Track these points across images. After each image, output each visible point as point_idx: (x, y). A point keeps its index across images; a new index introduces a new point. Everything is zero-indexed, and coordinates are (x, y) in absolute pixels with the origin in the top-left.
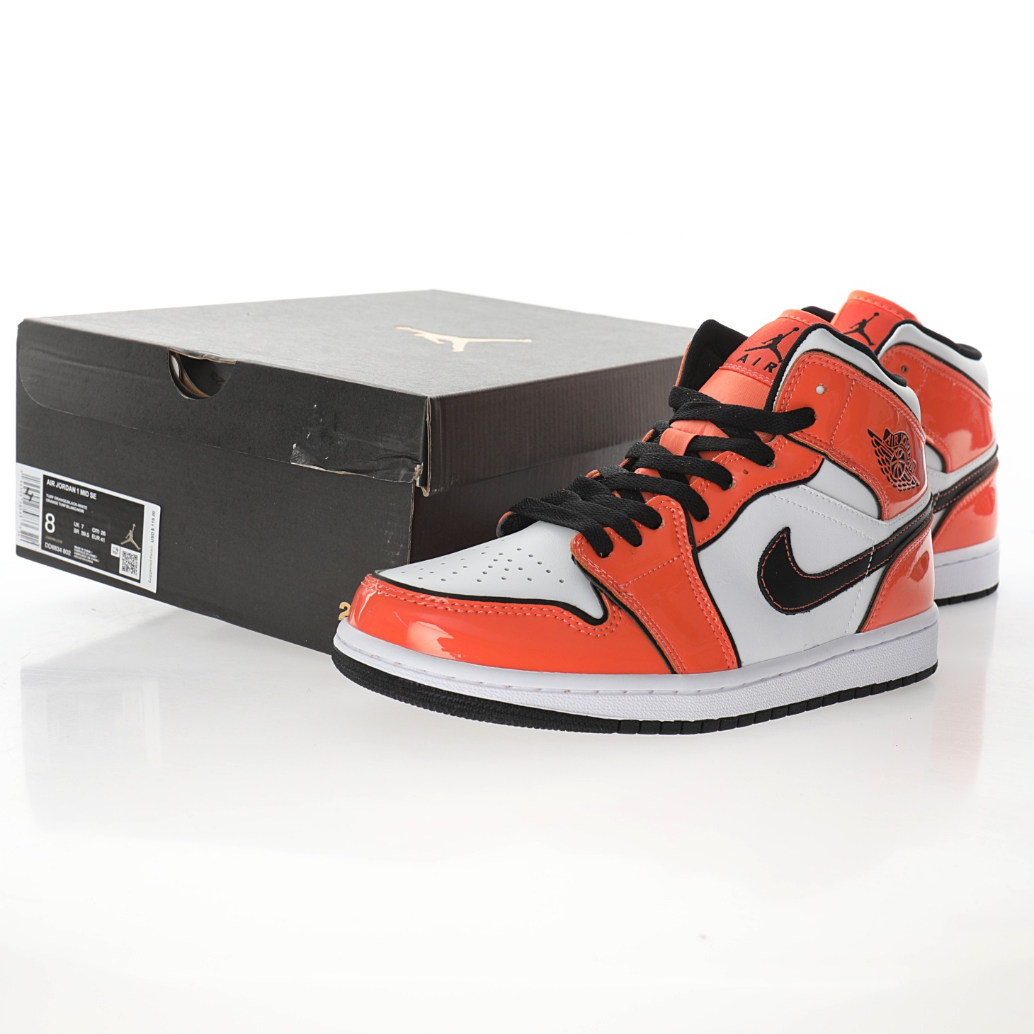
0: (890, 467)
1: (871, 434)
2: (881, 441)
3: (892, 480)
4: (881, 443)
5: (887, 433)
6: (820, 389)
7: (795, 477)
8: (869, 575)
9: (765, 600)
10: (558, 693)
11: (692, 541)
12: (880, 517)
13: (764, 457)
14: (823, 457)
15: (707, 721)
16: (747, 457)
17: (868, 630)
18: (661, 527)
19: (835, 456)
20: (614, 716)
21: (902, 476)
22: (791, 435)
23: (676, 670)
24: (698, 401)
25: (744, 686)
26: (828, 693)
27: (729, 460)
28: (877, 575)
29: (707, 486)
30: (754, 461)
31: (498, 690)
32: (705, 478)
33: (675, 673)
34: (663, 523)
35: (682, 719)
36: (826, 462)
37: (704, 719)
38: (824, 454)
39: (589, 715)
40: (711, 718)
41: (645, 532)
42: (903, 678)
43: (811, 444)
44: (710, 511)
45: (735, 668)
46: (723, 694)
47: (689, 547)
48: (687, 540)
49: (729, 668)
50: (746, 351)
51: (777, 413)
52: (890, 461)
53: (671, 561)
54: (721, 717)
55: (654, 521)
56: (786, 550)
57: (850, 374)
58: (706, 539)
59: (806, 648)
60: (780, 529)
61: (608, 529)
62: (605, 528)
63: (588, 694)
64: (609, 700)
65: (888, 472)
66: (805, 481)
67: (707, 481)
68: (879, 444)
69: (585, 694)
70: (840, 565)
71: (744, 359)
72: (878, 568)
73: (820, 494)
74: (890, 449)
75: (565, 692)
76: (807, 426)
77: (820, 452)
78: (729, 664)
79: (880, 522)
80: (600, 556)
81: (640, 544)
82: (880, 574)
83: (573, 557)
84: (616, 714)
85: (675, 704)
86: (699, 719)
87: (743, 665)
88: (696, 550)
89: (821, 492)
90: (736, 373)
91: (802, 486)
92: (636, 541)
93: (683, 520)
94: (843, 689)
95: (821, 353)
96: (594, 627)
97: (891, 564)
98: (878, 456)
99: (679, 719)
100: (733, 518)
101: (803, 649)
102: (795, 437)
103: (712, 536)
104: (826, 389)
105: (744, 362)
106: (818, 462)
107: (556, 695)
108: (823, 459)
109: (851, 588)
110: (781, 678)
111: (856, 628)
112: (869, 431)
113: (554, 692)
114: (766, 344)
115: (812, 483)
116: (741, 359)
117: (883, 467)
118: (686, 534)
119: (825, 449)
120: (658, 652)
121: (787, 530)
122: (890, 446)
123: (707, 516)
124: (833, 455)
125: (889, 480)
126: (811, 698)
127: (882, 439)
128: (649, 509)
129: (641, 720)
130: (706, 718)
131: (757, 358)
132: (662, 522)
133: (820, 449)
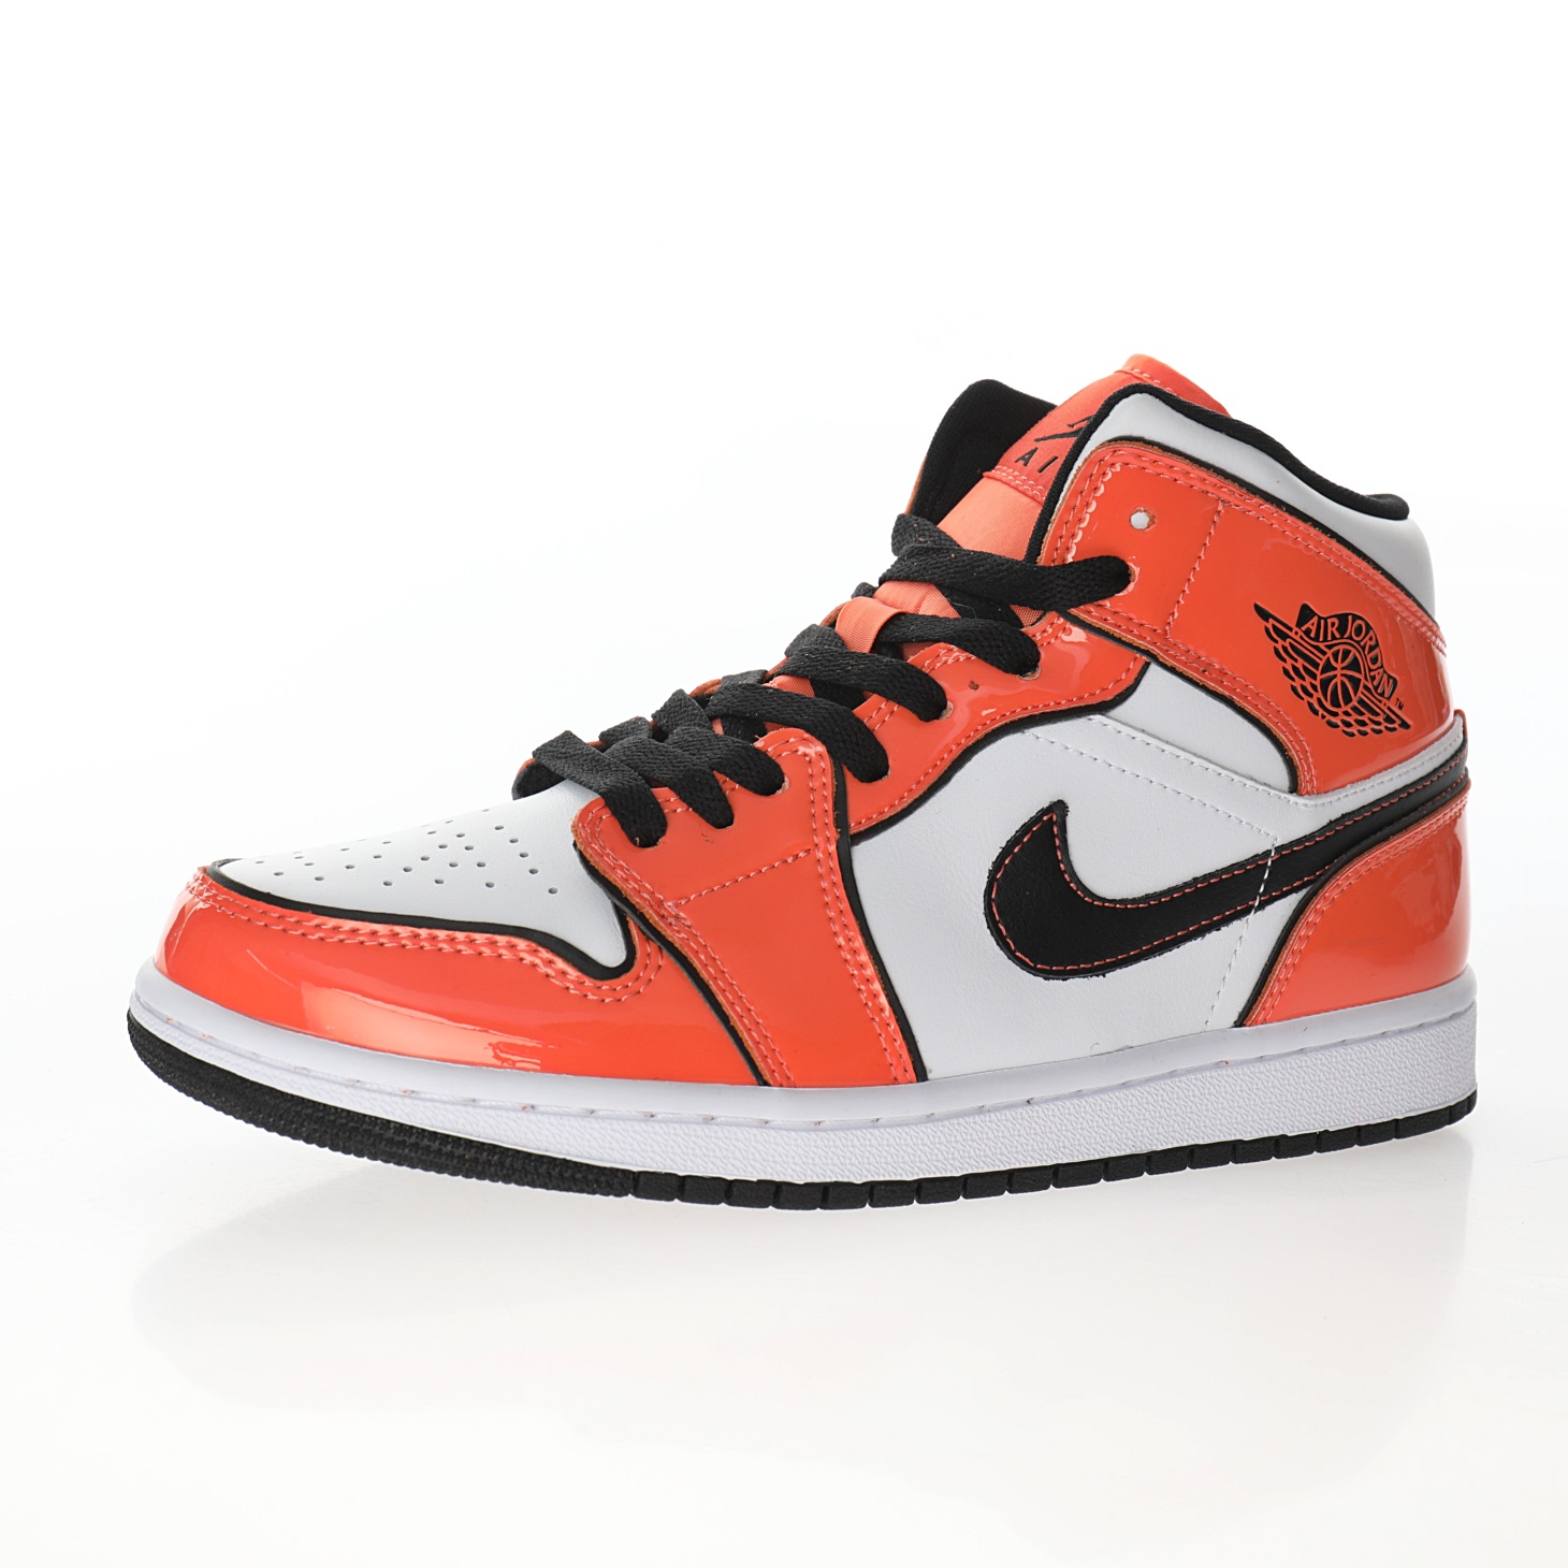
0: (1317, 683)
1: (1264, 614)
2: (1291, 629)
3: (1321, 711)
4: (1292, 634)
5: (1306, 613)
6: (1140, 520)
7: (1081, 698)
8: (1262, 906)
9: (997, 948)
10: (507, 1109)
11: (841, 820)
12: (1294, 788)
13: (1020, 658)
14: (1145, 658)
15: (837, 1184)
16: (978, 656)
17: (1264, 1022)
18: (779, 792)
19: (1174, 657)
20: (623, 1163)
21: (1355, 703)
22: (1074, 611)
23: (767, 1077)
24: (926, 542)
25: (930, 1118)
26: (1160, 1148)
27: (944, 662)
28: (1284, 908)
29: (892, 712)
30: (992, 664)
31: (387, 1098)
32: (889, 697)
33: (766, 1084)
34: (786, 784)
35: (777, 1179)
36: (1154, 669)
37: (828, 1180)
38: (1147, 653)
39: (568, 1158)
40: (846, 1180)
41: (740, 798)
42: (1358, 1128)
43: (1117, 632)
44: (890, 763)
45: (911, 1082)
46: (876, 1132)
47: (832, 833)
48: (830, 820)
49: (895, 1081)
50: (1037, 440)
51: (1043, 568)
52: (1318, 673)
53: (790, 860)
54: (870, 1179)
55: (766, 778)
56: (1055, 848)
57: (1210, 489)
58: (876, 819)
59: (1097, 1050)
60: (1046, 805)
61: (663, 794)
62: (653, 790)
63: (568, 1115)
64: (613, 1130)
65: (1311, 696)
66: (1103, 708)
67: (891, 703)
68: (1284, 636)
69: (562, 1115)
70: (1186, 885)
71: (1026, 459)
72: (1284, 895)
73: (1140, 736)
74: (1316, 647)
75: (524, 1108)
76: (1109, 593)
77: (1138, 649)
78: (894, 1072)
79: (1293, 798)
80: (635, 844)
81: (731, 823)
82: (1294, 906)
83: (575, 845)
84: (628, 1159)
85: (760, 1147)
86: (816, 1180)
87: (930, 1076)
88: (849, 840)
89: (1143, 731)
90: (1005, 487)
91: (1097, 718)
92: (720, 816)
93: (828, 779)
94: (1201, 1142)
95: (1136, 445)
96: (599, 983)
97: (1322, 886)
98: (1285, 661)
99: (769, 1178)
100: (940, 778)
101: (1088, 1053)
102: (1083, 616)
103: (888, 813)
104: (1152, 521)
105: (1026, 465)
106: (1135, 668)
107: (504, 1113)
108: (1147, 665)
109: (1214, 933)
110: (1028, 1108)
111: (1235, 1017)
112: (1256, 606)
113: (500, 1108)
114: (1075, 428)
115: (1118, 711)
116: (1023, 458)
117: (1298, 683)
118: (828, 806)
119: (1149, 642)
120: (731, 1040)
121: (1059, 809)
122: (1316, 639)
123: (886, 774)
124: (1170, 656)
125: (1316, 713)
126: (1113, 1155)
127: (1293, 625)
128: (761, 754)
129: (681, 1174)
130: (834, 1180)
131: (1050, 458)
132: (783, 781)
133: (1138, 642)
